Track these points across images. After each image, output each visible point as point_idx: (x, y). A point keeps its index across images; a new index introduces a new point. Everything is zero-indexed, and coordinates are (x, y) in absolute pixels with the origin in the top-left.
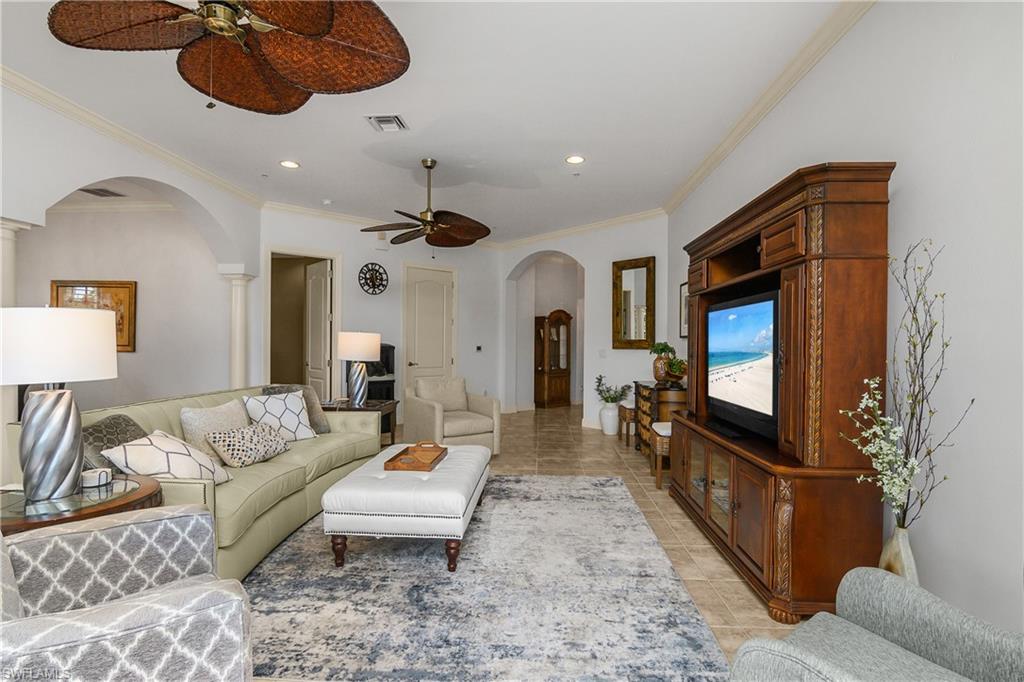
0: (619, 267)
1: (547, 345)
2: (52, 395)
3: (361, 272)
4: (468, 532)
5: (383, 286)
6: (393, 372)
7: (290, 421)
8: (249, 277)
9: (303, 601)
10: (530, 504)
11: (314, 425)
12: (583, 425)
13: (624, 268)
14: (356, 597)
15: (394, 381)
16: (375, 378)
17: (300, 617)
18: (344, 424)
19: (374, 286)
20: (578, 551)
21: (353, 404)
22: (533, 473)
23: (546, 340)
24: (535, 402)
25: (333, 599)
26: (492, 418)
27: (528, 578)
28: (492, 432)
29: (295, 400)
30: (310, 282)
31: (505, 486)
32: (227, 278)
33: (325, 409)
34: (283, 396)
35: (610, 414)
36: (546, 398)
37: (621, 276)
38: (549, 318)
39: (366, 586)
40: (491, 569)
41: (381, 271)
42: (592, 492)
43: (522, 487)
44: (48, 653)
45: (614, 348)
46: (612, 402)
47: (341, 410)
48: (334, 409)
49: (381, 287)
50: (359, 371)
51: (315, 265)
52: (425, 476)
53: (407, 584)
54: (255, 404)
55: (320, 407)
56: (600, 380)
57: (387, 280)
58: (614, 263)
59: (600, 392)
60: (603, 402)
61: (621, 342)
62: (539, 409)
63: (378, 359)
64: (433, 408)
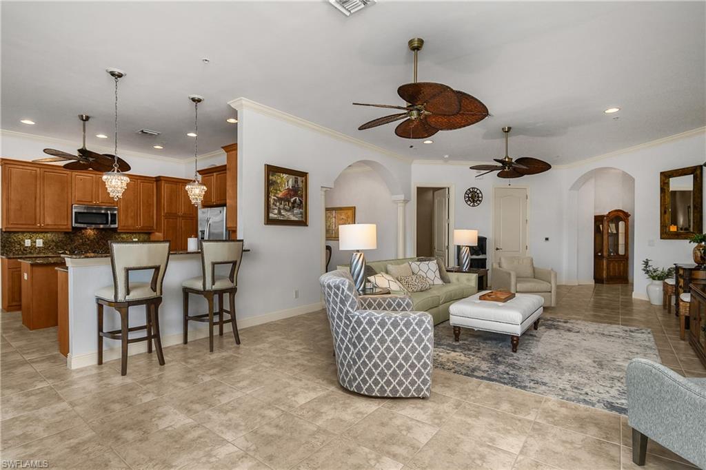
0: (667, 176)
1: (605, 237)
2: (359, 254)
3: (466, 193)
4: (524, 334)
5: (480, 201)
6: (485, 254)
7: (431, 275)
8: (406, 201)
9: (441, 349)
10: (570, 334)
11: (442, 278)
12: (633, 297)
13: (671, 176)
14: (466, 352)
15: (486, 259)
16: (474, 257)
17: (441, 354)
18: (458, 280)
19: (474, 201)
20: (595, 358)
21: (462, 269)
22: (580, 319)
23: (605, 232)
24: (594, 278)
25: (455, 351)
26: (550, 283)
27: (558, 362)
28: (550, 292)
29: (433, 265)
30: (436, 201)
31: (555, 323)
32: (395, 202)
33: (448, 271)
34: (427, 262)
35: (658, 289)
36: (605, 276)
38: (607, 216)
39: (470, 350)
40: (537, 355)
41: (478, 192)
42: (621, 334)
43: (569, 325)
44: (385, 318)
45: (661, 238)
46: (659, 279)
47: (455, 272)
48: (452, 271)
49: (478, 202)
50: (465, 252)
51: (439, 191)
52: (501, 304)
53: (490, 353)
54: (415, 265)
55: (445, 270)
56: (646, 263)
57: (482, 197)
58: (661, 173)
59: (647, 272)
60: (651, 279)
61: (667, 233)
62: (598, 284)
63: (477, 245)
64: (510, 274)
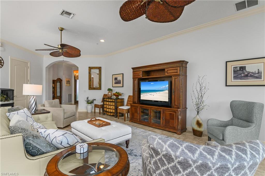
0: (90, 68)
1: (56, 89)
5: (2, 65)
13: (92, 69)
23: (56, 87)
28: (74, 115)
35: (90, 107)
37: (91, 71)
38: (56, 80)
41: (1, 59)
45: (89, 89)
46: (90, 104)
56: (88, 98)
57: (3, 63)
61: (91, 87)
